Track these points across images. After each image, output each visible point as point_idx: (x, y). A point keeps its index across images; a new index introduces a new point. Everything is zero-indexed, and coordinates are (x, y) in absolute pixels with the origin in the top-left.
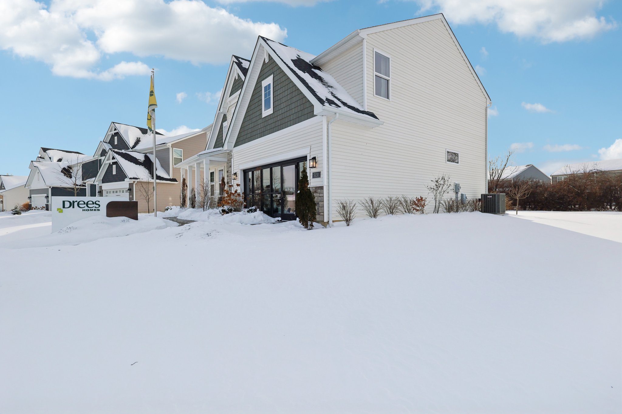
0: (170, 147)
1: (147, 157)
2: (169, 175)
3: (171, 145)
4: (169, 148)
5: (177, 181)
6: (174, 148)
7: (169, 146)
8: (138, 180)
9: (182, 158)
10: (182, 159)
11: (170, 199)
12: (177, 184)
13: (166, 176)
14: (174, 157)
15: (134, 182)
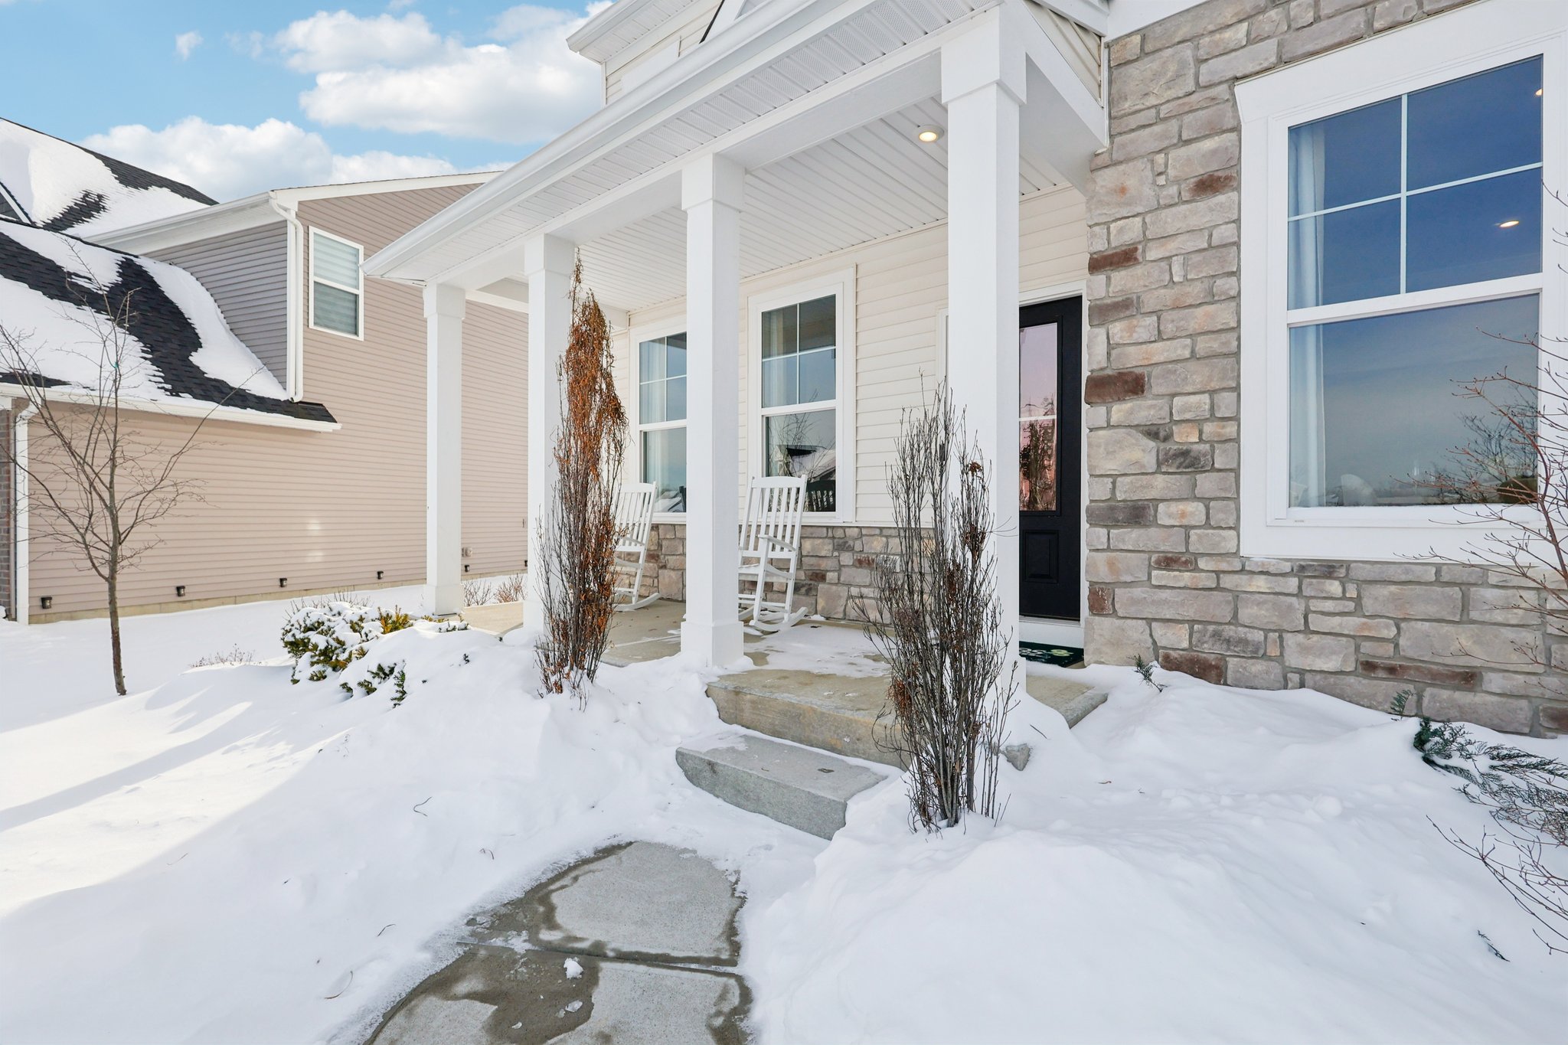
0: (291, 217)
1: (132, 273)
2: (283, 384)
3: (294, 208)
4: (283, 224)
5: (329, 418)
6: (312, 230)
7: (286, 210)
8: (53, 393)
9: (360, 292)
10: (356, 296)
11: (314, 527)
12: (334, 433)
13: (263, 386)
14: (312, 279)
15: (20, 403)
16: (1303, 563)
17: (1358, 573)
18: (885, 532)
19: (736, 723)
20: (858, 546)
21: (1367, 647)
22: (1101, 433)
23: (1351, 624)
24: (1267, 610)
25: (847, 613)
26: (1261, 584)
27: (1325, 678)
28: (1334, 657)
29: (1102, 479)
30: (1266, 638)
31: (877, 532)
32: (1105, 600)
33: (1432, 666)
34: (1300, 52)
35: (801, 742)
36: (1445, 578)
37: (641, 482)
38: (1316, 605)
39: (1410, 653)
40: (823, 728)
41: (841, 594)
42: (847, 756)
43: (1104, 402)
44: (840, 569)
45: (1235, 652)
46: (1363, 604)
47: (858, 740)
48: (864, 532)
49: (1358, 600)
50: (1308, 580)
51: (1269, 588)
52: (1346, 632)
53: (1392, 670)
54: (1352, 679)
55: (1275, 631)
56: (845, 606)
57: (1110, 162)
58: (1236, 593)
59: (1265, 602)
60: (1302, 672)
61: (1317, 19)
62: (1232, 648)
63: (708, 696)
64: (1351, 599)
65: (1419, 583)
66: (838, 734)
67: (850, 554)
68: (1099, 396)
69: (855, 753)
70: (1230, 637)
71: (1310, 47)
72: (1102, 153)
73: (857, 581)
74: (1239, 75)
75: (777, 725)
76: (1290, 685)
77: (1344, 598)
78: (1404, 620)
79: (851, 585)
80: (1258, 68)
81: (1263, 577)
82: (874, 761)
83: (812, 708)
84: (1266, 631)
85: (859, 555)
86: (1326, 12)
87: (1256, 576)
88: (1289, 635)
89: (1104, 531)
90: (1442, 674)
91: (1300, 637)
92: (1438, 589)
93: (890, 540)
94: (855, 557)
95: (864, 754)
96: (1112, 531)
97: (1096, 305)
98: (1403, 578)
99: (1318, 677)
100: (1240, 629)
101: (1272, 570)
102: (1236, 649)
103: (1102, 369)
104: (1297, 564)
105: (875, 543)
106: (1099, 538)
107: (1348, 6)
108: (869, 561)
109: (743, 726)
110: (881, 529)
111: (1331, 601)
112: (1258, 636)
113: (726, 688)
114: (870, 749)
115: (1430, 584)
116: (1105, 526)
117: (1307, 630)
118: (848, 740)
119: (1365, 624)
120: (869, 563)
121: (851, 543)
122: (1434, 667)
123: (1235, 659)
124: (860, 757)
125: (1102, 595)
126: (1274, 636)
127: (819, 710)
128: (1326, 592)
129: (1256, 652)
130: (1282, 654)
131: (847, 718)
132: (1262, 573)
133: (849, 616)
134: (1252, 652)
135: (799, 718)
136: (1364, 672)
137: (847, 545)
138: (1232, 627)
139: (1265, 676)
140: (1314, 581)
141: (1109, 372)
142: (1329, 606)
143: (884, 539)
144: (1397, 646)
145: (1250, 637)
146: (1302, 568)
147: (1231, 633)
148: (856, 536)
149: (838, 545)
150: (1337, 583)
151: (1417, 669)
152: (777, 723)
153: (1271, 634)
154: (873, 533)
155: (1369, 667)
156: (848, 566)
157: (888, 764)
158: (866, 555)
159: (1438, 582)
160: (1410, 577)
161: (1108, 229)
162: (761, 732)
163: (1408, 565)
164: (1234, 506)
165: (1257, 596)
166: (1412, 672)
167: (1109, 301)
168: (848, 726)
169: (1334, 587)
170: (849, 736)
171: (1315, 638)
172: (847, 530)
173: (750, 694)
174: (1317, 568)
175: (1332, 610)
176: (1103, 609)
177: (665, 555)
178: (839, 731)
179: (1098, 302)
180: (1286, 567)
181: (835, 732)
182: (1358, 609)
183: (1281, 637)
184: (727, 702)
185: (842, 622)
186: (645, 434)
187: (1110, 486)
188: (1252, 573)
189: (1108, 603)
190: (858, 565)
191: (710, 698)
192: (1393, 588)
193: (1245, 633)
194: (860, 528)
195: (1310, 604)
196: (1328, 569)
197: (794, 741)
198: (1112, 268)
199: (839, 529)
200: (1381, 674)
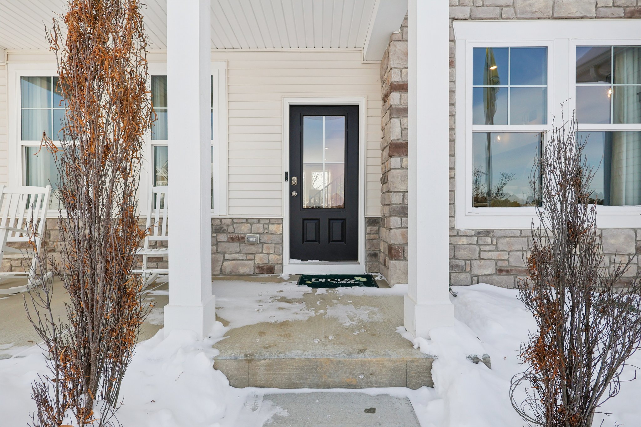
16: (479, 231)
17: (497, 234)
18: (250, 221)
19: (249, 386)
20: (231, 229)
21: (500, 263)
22: (398, 171)
23: (494, 255)
24: (467, 252)
25: (223, 271)
26: (464, 240)
27: (486, 277)
28: (490, 269)
29: (398, 193)
30: (465, 263)
31: (245, 221)
32: (400, 252)
33: (519, 268)
34: (478, 16)
35: (318, 387)
36: (523, 235)
37: (23, 185)
38: (483, 248)
39: (514, 264)
40: (339, 373)
41: (219, 259)
42: (362, 388)
43: (400, 156)
44: (217, 244)
45: (455, 271)
46: (498, 246)
47: (371, 374)
48: (235, 221)
49: (496, 245)
50: (481, 238)
51: (467, 242)
52: (493, 258)
53: (507, 271)
54: (495, 277)
55: (468, 260)
56: (222, 266)
57: (401, 39)
58: (454, 245)
59: (466, 248)
60: (478, 276)
61: (483, 5)
62: (454, 269)
63: (216, 370)
64: (494, 245)
65: (515, 237)
66: (353, 374)
67: (225, 234)
68: (398, 152)
69: (369, 385)
70: (453, 265)
71: (482, 16)
72: (397, 33)
73: (231, 250)
74: (456, 17)
75: (294, 379)
76: (474, 282)
77: (492, 244)
78: (510, 251)
79: (225, 253)
80: (463, 17)
81: (465, 237)
82: (384, 387)
83: (328, 359)
84: (466, 260)
85: (231, 235)
86: (486, 3)
87: (462, 237)
88: (474, 261)
89: (399, 219)
90: (522, 271)
91: (478, 262)
92: (521, 239)
93: (253, 225)
94: (229, 236)
95: (376, 384)
96: (403, 219)
97: (396, 108)
98: (511, 235)
99: (484, 277)
100: (457, 260)
101: (468, 234)
102: (455, 270)
103: (398, 140)
104: (477, 231)
105: (243, 227)
106: (397, 222)
107: (494, 4)
108: (239, 238)
109: (256, 387)
110: (247, 219)
111: (488, 246)
112: (463, 263)
113: (236, 359)
114: (381, 379)
115: (518, 237)
116: (399, 216)
117: (480, 259)
118: (362, 377)
119: (499, 254)
120: (239, 239)
121: (226, 228)
122: (520, 268)
123: (454, 274)
124: (373, 387)
125: (399, 250)
126: (468, 262)
127: (335, 359)
128: (486, 242)
129: (462, 270)
130: (471, 270)
131: (361, 361)
132: (464, 236)
133: (225, 272)
134: (461, 270)
135: (316, 369)
136: (499, 273)
137: (223, 229)
138: (453, 260)
139: (466, 280)
140: (483, 238)
141: (401, 141)
142: (488, 248)
143: (249, 225)
144: (508, 261)
145: (460, 264)
146: (479, 233)
147: (454, 263)
148: (229, 223)
149: (216, 229)
150: (490, 238)
151: (515, 270)
152: (294, 377)
153: (467, 261)
154: (241, 222)
155: (500, 271)
156: (223, 242)
157: (396, 386)
158: (236, 235)
159: (521, 236)
160: (513, 235)
161: (401, 71)
162: (277, 387)
163: (513, 230)
164: (453, 207)
165: (463, 246)
166: (514, 271)
167: (401, 107)
168: (362, 366)
169: (489, 240)
170: (363, 374)
171: (483, 261)
172: (223, 220)
173: (264, 359)
174: (484, 233)
175: (489, 249)
176: (399, 257)
177: (54, 242)
178: (354, 372)
179: (396, 106)
180: (473, 233)
181: (350, 373)
182: (497, 249)
183: (470, 262)
184: (238, 370)
185: (220, 276)
186: (27, 148)
187: (402, 197)
188: (461, 236)
189: (401, 254)
190: (231, 241)
191: (218, 371)
192: (507, 239)
193: (459, 262)
194: (233, 219)
195: (481, 248)
196: (487, 233)
197: (311, 388)
198: (402, 91)
199: (217, 220)
200: (504, 273)
